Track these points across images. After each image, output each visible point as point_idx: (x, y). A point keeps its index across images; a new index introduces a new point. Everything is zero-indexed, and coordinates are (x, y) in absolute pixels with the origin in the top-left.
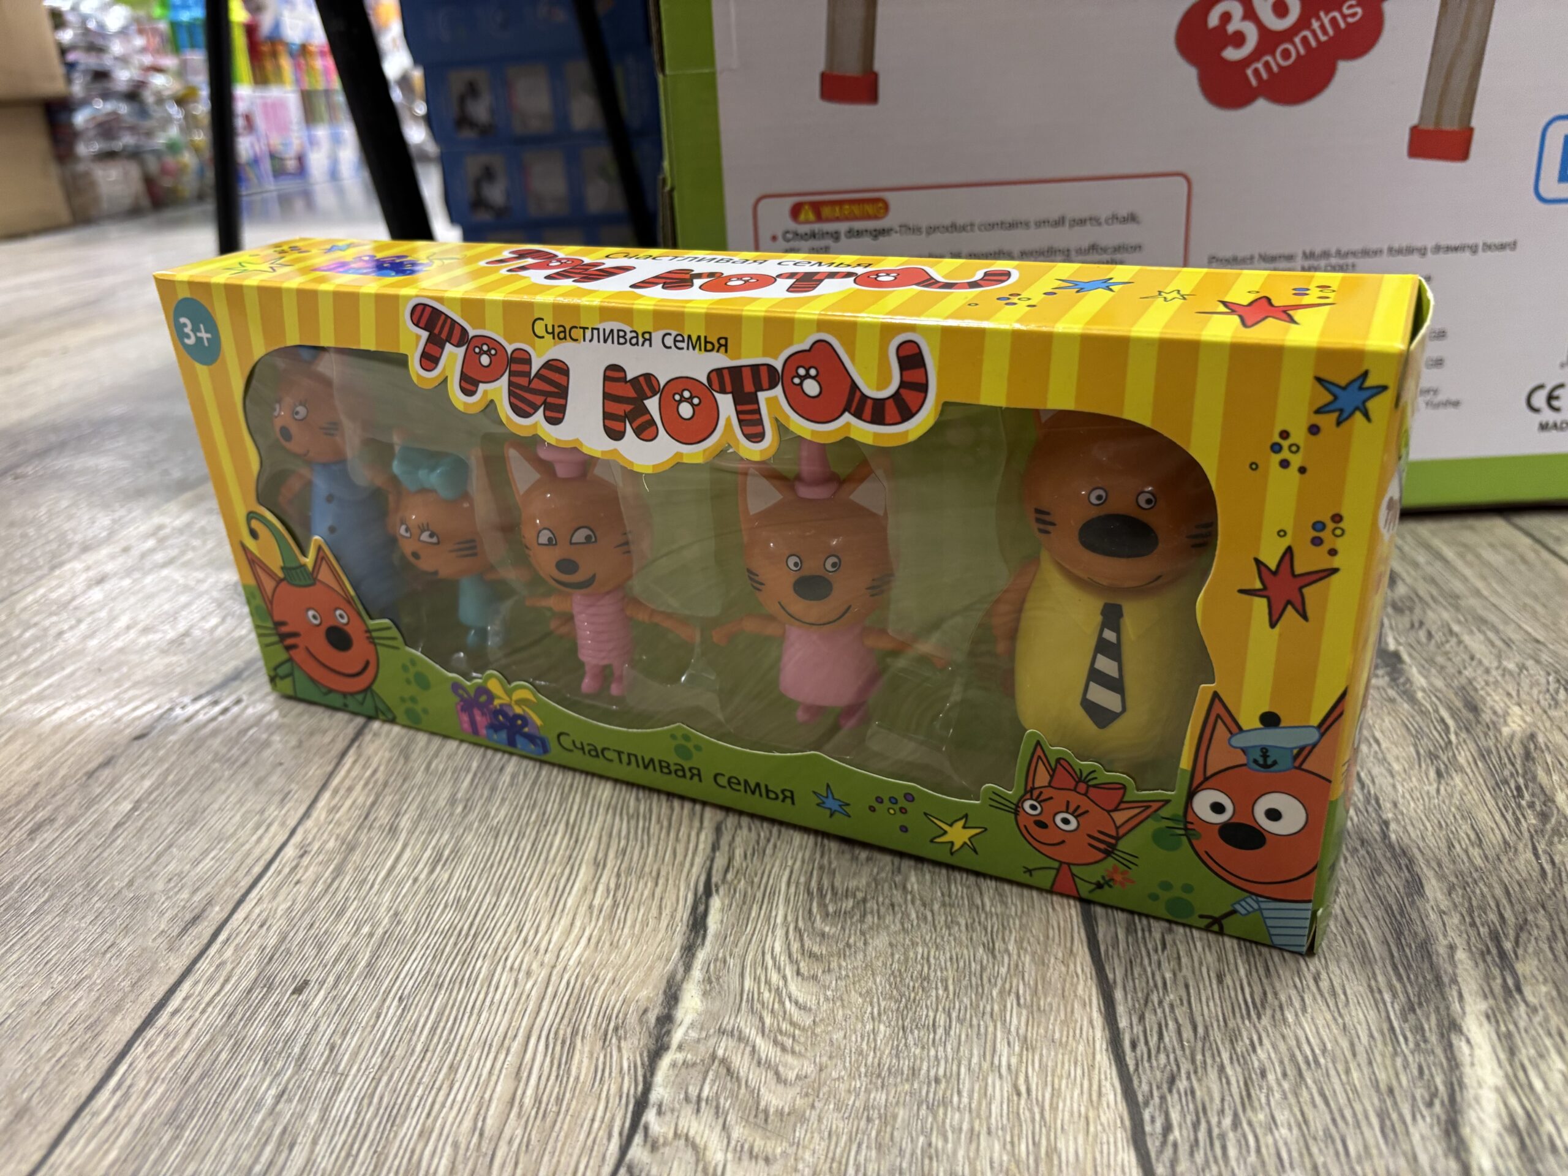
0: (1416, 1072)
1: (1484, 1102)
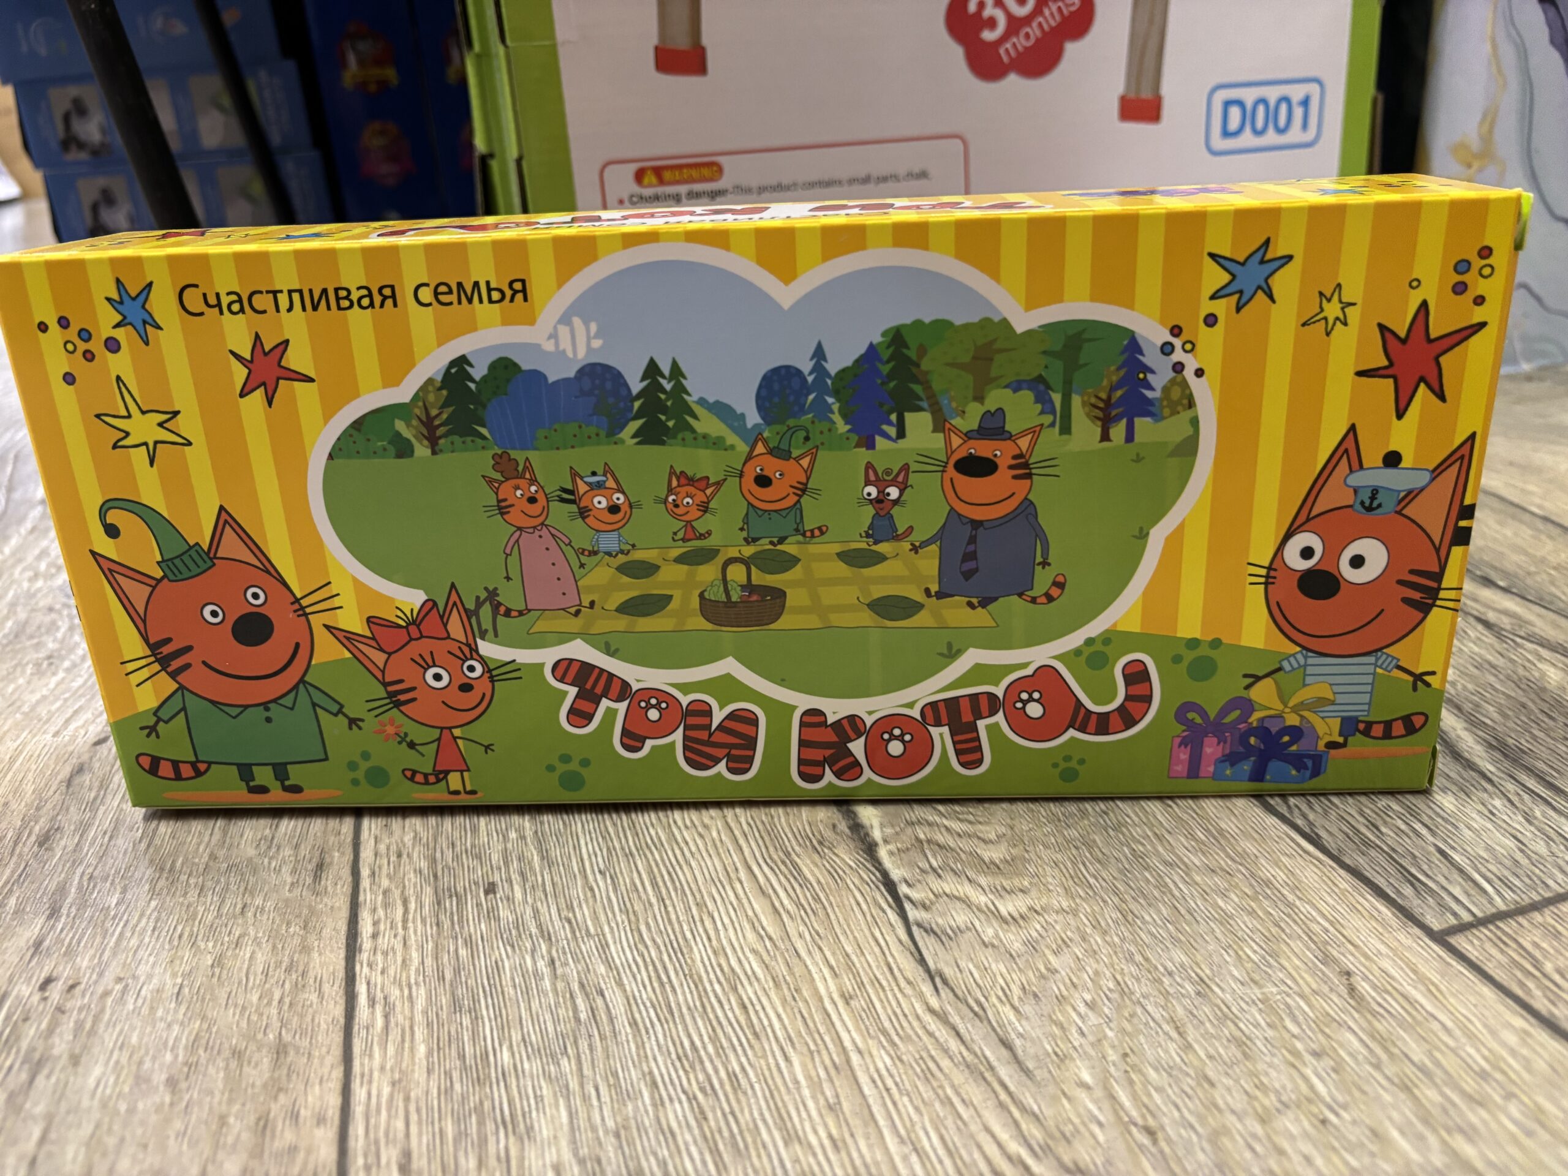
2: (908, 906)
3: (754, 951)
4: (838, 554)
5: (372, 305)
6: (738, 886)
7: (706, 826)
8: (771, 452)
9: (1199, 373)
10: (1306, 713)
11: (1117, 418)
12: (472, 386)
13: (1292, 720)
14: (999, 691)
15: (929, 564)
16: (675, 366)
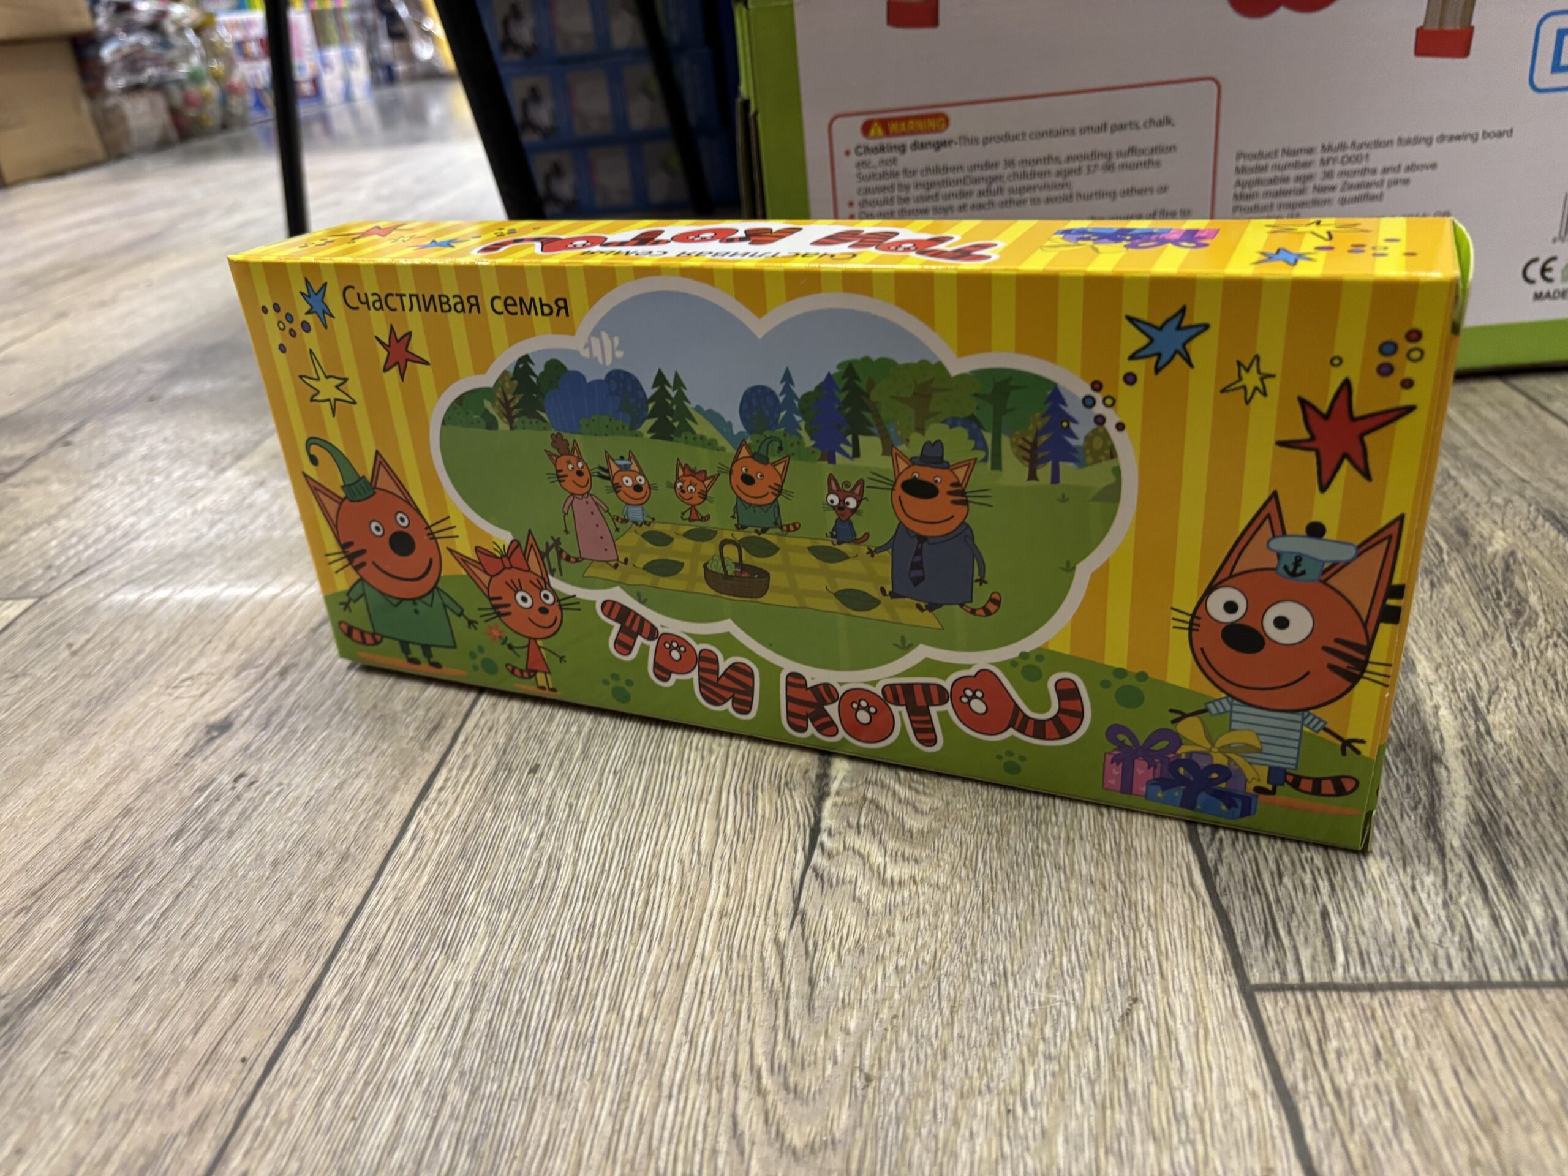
0: (1404, 789)
1: (1457, 807)
2: (817, 851)
4: (810, 549)
5: (463, 310)
8: (754, 456)
9: (1120, 427)
10: (1233, 756)
11: (1044, 461)
12: (534, 379)
13: (1219, 759)
14: (947, 685)
15: (883, 566)
16: (677, 377)
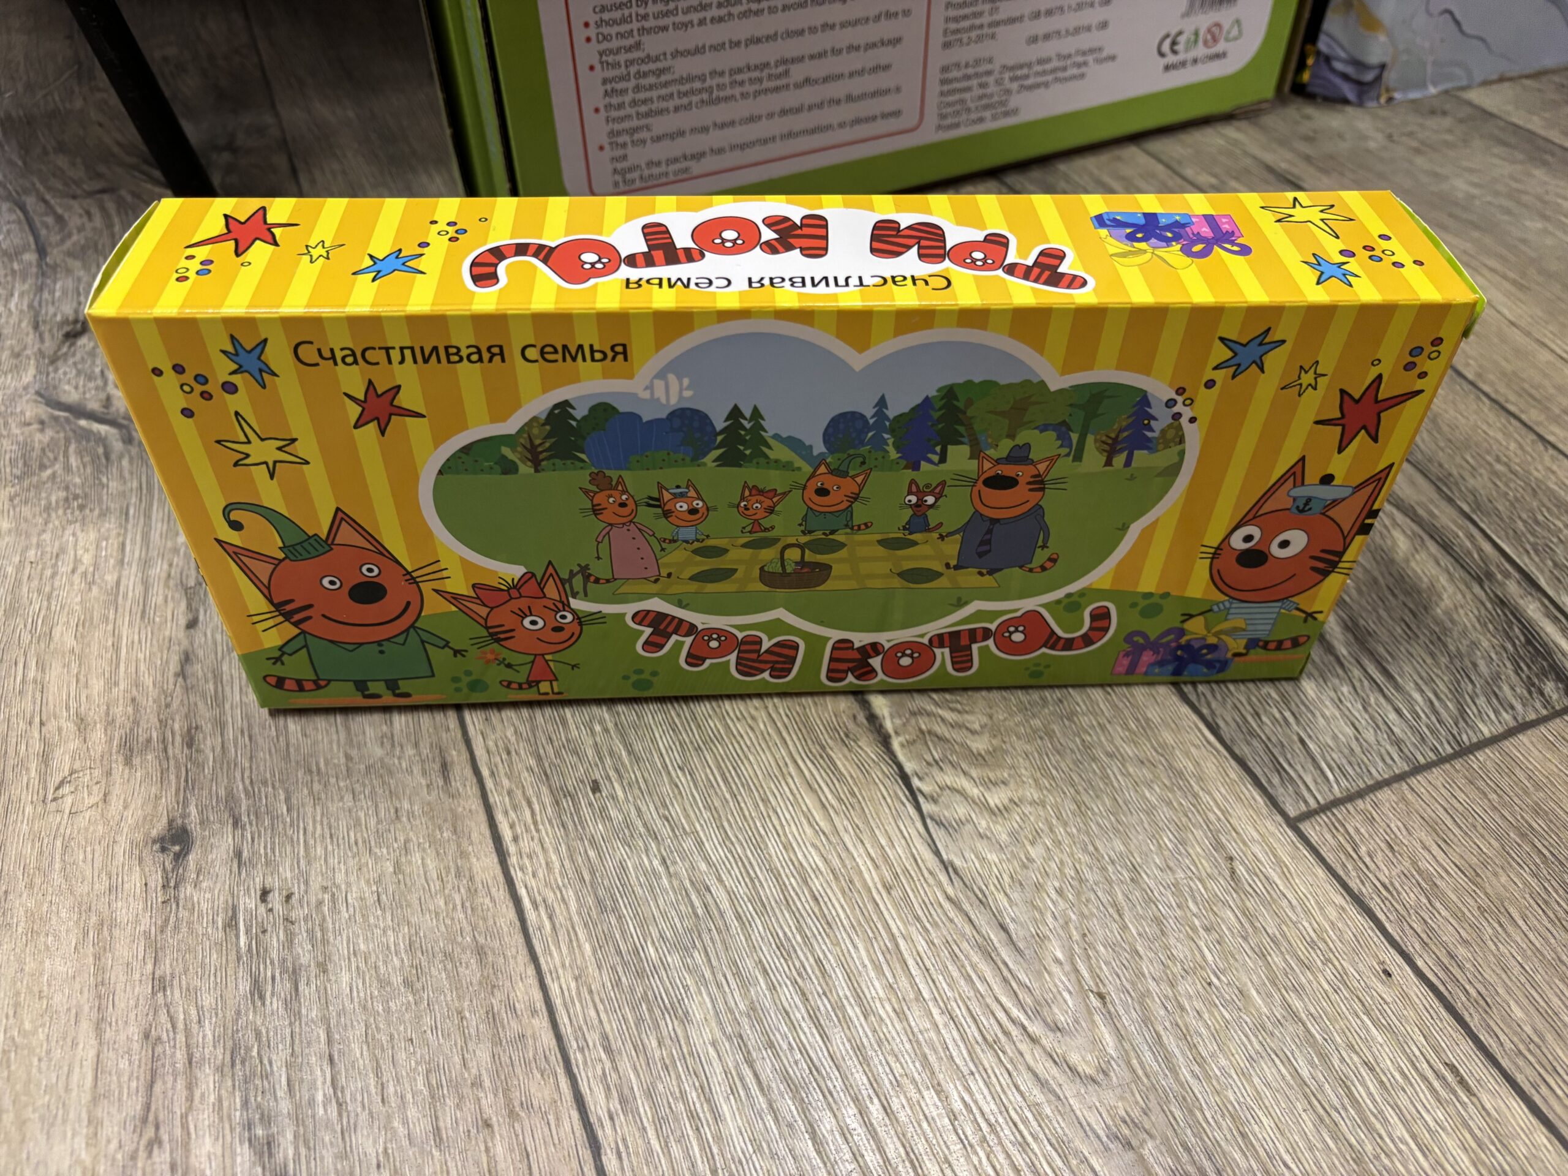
2: (921, 799)
3: (813, 845)
4: (880, 542)
5: (480, 360)
6: (790, 781)
7: (753, 718)
8: (831, 472)
9: (1193, 420)
10: (1223, 637)
11: (1121, 451)
12: (574, 423)
14: (993, 627)
15: (951, 549)
16: (755, 409)
